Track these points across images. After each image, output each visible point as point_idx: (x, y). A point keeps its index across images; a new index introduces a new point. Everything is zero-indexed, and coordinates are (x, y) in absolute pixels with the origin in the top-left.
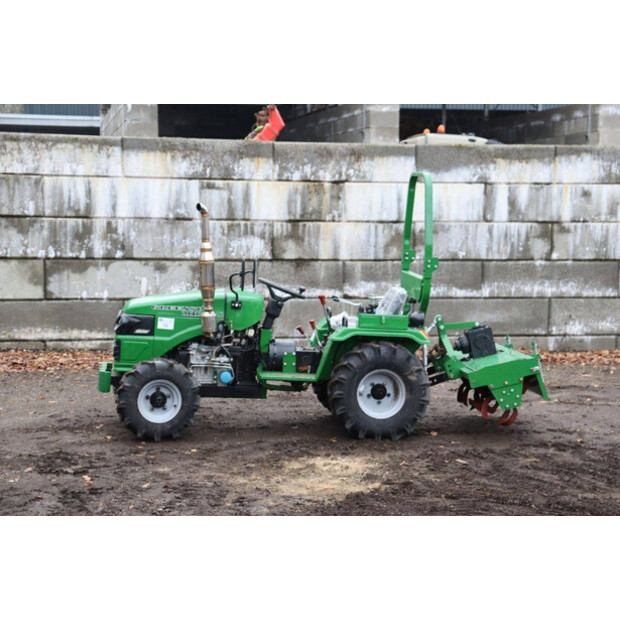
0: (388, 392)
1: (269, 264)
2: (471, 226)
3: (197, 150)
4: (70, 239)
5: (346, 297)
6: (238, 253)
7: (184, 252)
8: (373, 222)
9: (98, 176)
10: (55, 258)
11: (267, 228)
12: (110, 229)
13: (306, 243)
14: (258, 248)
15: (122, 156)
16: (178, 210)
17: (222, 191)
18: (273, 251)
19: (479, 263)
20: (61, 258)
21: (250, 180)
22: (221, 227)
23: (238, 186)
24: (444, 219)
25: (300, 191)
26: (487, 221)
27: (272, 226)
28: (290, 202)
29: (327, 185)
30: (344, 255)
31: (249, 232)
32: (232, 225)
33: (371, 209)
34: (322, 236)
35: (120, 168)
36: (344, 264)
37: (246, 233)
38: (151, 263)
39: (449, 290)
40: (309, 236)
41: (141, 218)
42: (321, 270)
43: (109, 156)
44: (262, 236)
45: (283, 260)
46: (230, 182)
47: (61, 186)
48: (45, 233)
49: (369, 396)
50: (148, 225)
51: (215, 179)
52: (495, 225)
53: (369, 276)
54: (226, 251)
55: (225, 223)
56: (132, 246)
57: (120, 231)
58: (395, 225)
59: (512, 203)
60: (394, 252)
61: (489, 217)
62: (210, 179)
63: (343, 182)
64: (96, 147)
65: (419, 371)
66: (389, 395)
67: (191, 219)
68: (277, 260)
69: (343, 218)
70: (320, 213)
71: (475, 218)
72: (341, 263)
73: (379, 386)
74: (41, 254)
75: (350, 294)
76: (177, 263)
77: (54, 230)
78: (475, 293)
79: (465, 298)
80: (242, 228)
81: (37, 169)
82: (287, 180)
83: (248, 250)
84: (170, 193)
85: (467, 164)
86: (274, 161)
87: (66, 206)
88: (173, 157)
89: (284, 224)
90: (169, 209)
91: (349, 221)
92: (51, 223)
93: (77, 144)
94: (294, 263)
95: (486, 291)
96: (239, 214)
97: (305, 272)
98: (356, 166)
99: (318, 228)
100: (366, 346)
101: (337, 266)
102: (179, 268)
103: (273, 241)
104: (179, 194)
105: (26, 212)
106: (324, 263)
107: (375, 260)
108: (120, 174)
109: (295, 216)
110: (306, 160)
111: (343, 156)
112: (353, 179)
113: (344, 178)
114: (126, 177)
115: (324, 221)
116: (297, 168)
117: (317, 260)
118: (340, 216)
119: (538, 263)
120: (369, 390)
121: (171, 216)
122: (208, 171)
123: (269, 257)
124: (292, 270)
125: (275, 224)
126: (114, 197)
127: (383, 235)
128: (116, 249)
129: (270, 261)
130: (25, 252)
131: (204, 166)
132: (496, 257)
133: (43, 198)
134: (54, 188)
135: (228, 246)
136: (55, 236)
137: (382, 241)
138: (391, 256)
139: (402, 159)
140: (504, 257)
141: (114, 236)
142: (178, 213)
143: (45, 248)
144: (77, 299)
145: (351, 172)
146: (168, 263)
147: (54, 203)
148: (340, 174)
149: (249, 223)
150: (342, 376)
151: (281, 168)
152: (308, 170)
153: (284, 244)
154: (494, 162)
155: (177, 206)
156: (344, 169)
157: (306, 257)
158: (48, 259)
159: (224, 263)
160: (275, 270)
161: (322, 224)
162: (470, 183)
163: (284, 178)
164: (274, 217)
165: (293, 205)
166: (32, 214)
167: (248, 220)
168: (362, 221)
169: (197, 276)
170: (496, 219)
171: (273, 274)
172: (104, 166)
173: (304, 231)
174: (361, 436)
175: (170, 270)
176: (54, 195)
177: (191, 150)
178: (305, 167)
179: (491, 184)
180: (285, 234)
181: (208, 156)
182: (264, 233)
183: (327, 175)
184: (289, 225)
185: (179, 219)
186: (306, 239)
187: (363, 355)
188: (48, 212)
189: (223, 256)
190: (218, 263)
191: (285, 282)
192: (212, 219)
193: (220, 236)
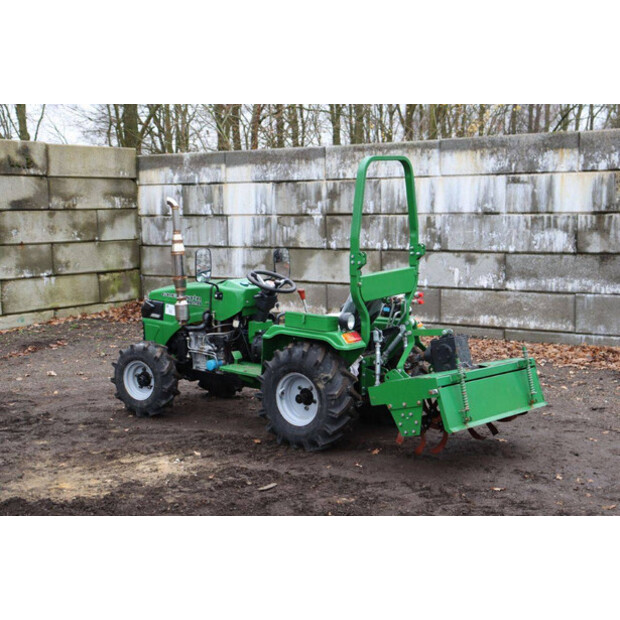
1: (571, 258)
3: (503, 146)
4: (399, 233)
6: (541, 246)
7: (491, 245)
9: (421, 177)
10: (388, 250)
11: (571, 221)
12: (430, 224)
13: (612, 236)
14: (561, 241)
15: (440, 157)
16: (486, 205)
17: (526, 185)
18: (576, 244)
20: (392, 250)
21: (554, 172)
22: (525, 220)
23: (542, 179)
25: (607, 181)
27: (575, 218)
28: (595, 193)
31: (552, 225)
32: (536, 218)
35: (438, 168)
37: (549, 226)
38: (462, 255)
40: (615, 228)
41: (455, 213)
43: (429, 158)
44: (565, 229)
45: (587, 253)
46: (535, 175)
47: (393, 187)
48: (381, 228)
50: (460, 220)
51: (520, 173)
54: (530, 245)
55: (529, 216)
56: (447, 239)
57: (438, 225)
62: (515, 173)
64: (419, 151)
67: (498, 213)
68: (582, 253)
73: (306, 390)
74: (378, 246)
76: (485, 255)
77: (387, 225)
80: (546, 220)
81: (376, 173)
82: (593, 170)
83: (551, 243)
84: (479, 190)
86: (580, 153)
87: (396, 203)
88: (482, 155)
89: (589, 216)
90: (478, 204)
92: (385, 219)
93: (405, 150)
94: (598, 257)
96: (542, 207)
97: (611, 267)
102: (486, 260)
103: (577, 235)
104: (487, 190)
105: (368, 211)
108: (438, 173)
109: (600, 207)
110: (613, 148)
114: (443, 176)
116: (604, 157)
120: (297, 393)
121: (480, 211)
122: (514, 165)
123: (572, 251)
124: (597, 264)
125: (580, 216)
126: (433, 195)
128: (434, 241)
129: (574, 254)
130: (367, 244)
131: (510, 161)
133: (380, 198)
134: (388, 189)
135: (531, 239)
136: (388, 231)
141: (433, 230)
142: (485, 208)
143: (381, 241)
146: (477, 255)
147: (387, 202)
149: (552, 216)
151: (585, 158)
152: (615, 158)
153: (588, 238)
155: (485, 200)
157: (611, 251)
158: (383, 250)
159: (528, 256)
160: (578, 264)
163: (589, 168)
164: (577, 208)
165: (598, 196)
166: (372, 212)
167: (551, 213)
169: (503, 268)
171: (576, 268)
172: (425, 168)
173: (609, 223)
175: (479, 262)
176: (387, 195)
177: (498, 146)
178: (613, 155)
180: (589, 226)
181: (514, 151)
182: (568, 226)
184: (594, 217)
185: (487, 213)
186: (612, 231)
187: (279, 356)
188: (383, 210)
189: (526, 249)
190: (522, 256)
191: (588, 276)
192: (517, 213)
193: (524, 229)
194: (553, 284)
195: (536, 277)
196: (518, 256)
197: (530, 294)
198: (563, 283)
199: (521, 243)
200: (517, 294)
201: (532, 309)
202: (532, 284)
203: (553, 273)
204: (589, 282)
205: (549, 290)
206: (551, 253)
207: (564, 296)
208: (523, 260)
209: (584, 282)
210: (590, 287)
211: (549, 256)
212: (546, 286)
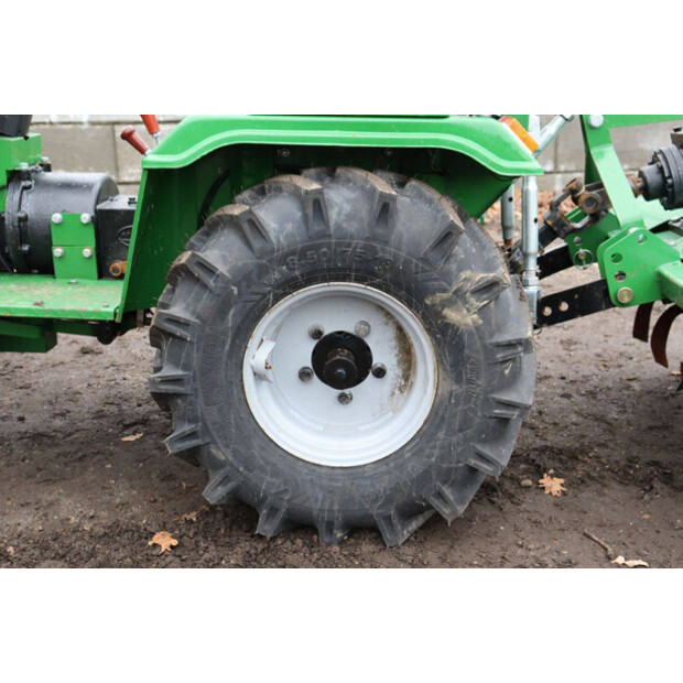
0: (377, 360)
49: (304, 375)
65: (491, 287)
66: (380, 373)
73: (340, 339)
100: (279, 190)
120: (304, 353)
144: (44, 123)
150: (177, 311)
174: (265, 527)
187: (255, 224)
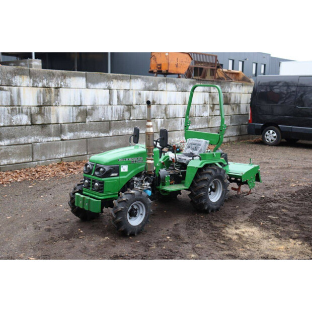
1: (30, 127)
2: (106, 107)
5: (62, 140)
6: (16, 122)
8: (71, 106)
11: (29, 110)
13: (45, 116)
14: (25, 119)
17: (7, 92)
18: (31, 121)
19: (108, 122)
21: (20, 86)
22: (8, 110)
23: (15, 89)
24: (97, 104)
25: (42, 92)
26: (110, 105)
27: (30, 109)
28: (38, 97)
29: (53, 89)
30: (61, 121)
31: (20, 112)
32: (13, 108)
33: (70, 100)
34: (52, 113)
36: (61, 125)
37: (19, 112)
39: (99, 134)
40: (47, 113)
42: (52, 129)
44: (27, 114)
45: (36, 125)
46: (11, 87)
51: (3, 86)
52: (113, 106)
53: (71, 130)
54: (11, 122)
55: (9, 108)
58: (79, 107)
59: (118, 97)
60: (80, 119)
61: (111, 103)
62: (1, 85)
63: (59, 88)
68: (34, 125)
69: (60, 105)
70: (51, 102)
71: (107, 104)
72: (59, 125)
75: (64, 138)
78: (107, 135)
79: (104, 137)
80: (18, 110)
82: (37, 87)
83: (21, 121)
85: (103, 81)
86: (30, 78)
89: (36, 108)
91: (62, 106)
94: (41, 126)
95: (111, 134)
96: (16, 103)
97: (46, 130)
98: (64, 81)
99: (50, 109)
101: (58, 126)
103: (31, 115)
106: (53, 125)
107: (73, 123)
109: (40, 104)
110: (44, 78)
111: (59, 76)
112: (63, 87)
113: (59, 86)
115: (52, 106)
116: (40, 81)
117: (50, 124)
118: (58, 103)
119: (127, 121)
123: (30, 124)
124: (40, 129)
125: (32, 107)
127: (75, 111)
132: (114, 119)
135: (11, 119)
137: (75, 114)
138: (78, 121)
139: (81, 78)
140: (117, 119)
145: (62, 83)
148: (58, 85)
149: (20, 107)
151: (33, 81)
152: (45, 82)
153: (36, 117)
154: (112, 81)
156: (59, 82)
157: (46, 123)
159: (10, 128)
160: (33, 130)
161: (51, 107)
162: (105, 89)
163: (35, 86)
164: (31, 104)
165: (39, 99)
167: (19, 106)
168: (67, 106)
170: (114, 104)
171: (32, 132)
173: (44, 111)
179: (112, 90)
180: (36, 112)
182: (27, 112)
183: (53, 85)
184: (38, 108)
186: (45, 114)
189: (9, 124)
190: (7, 128)
191: (37, 135)
192: (3, 106)
193: (7, 114)
194: (22, 140)
195: (15, 138)
196: (5, 128)
197: (12, 147)
198: (27, 139)
199: (6, 121)
200: (6, 147)
201: (13, 154)
202: (13, 141)
203: (22, 134)
204: (38, 138)
205: (21, 143)
206: (21, 125)
207: (27, 145)
208: (8, 130)
209: (36, 138)
210: (38, 140)
211: (20, 127)
212: (20, 142)
